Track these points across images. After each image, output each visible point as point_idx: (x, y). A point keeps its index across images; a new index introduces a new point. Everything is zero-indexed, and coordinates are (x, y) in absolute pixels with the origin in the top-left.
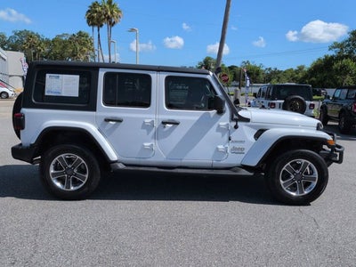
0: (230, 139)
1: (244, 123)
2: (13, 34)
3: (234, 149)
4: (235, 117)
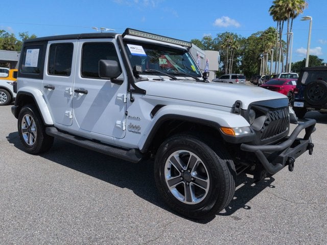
0: (126, 115)
1: (140, 96)
2: (217, 37)
3: (131, 126)
4: (132, 88)
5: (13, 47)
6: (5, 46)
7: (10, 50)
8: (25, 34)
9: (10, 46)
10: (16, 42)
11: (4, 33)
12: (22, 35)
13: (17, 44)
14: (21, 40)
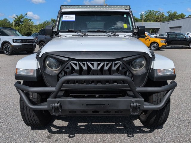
5: (161, 20)
6: (157, 20)
7: (159, 22)
8: (170, 12)
9: (160, 20)
10: (165, 17)
11: (158, 13)
12: (168, 13)
13: (165, 18)
14: (168, 16)
